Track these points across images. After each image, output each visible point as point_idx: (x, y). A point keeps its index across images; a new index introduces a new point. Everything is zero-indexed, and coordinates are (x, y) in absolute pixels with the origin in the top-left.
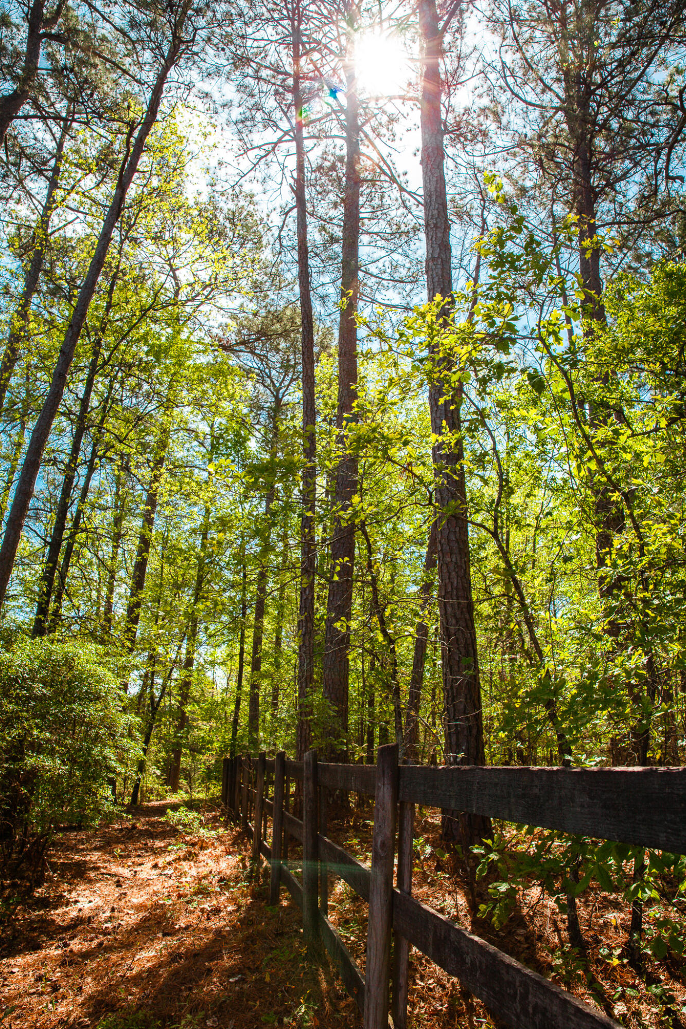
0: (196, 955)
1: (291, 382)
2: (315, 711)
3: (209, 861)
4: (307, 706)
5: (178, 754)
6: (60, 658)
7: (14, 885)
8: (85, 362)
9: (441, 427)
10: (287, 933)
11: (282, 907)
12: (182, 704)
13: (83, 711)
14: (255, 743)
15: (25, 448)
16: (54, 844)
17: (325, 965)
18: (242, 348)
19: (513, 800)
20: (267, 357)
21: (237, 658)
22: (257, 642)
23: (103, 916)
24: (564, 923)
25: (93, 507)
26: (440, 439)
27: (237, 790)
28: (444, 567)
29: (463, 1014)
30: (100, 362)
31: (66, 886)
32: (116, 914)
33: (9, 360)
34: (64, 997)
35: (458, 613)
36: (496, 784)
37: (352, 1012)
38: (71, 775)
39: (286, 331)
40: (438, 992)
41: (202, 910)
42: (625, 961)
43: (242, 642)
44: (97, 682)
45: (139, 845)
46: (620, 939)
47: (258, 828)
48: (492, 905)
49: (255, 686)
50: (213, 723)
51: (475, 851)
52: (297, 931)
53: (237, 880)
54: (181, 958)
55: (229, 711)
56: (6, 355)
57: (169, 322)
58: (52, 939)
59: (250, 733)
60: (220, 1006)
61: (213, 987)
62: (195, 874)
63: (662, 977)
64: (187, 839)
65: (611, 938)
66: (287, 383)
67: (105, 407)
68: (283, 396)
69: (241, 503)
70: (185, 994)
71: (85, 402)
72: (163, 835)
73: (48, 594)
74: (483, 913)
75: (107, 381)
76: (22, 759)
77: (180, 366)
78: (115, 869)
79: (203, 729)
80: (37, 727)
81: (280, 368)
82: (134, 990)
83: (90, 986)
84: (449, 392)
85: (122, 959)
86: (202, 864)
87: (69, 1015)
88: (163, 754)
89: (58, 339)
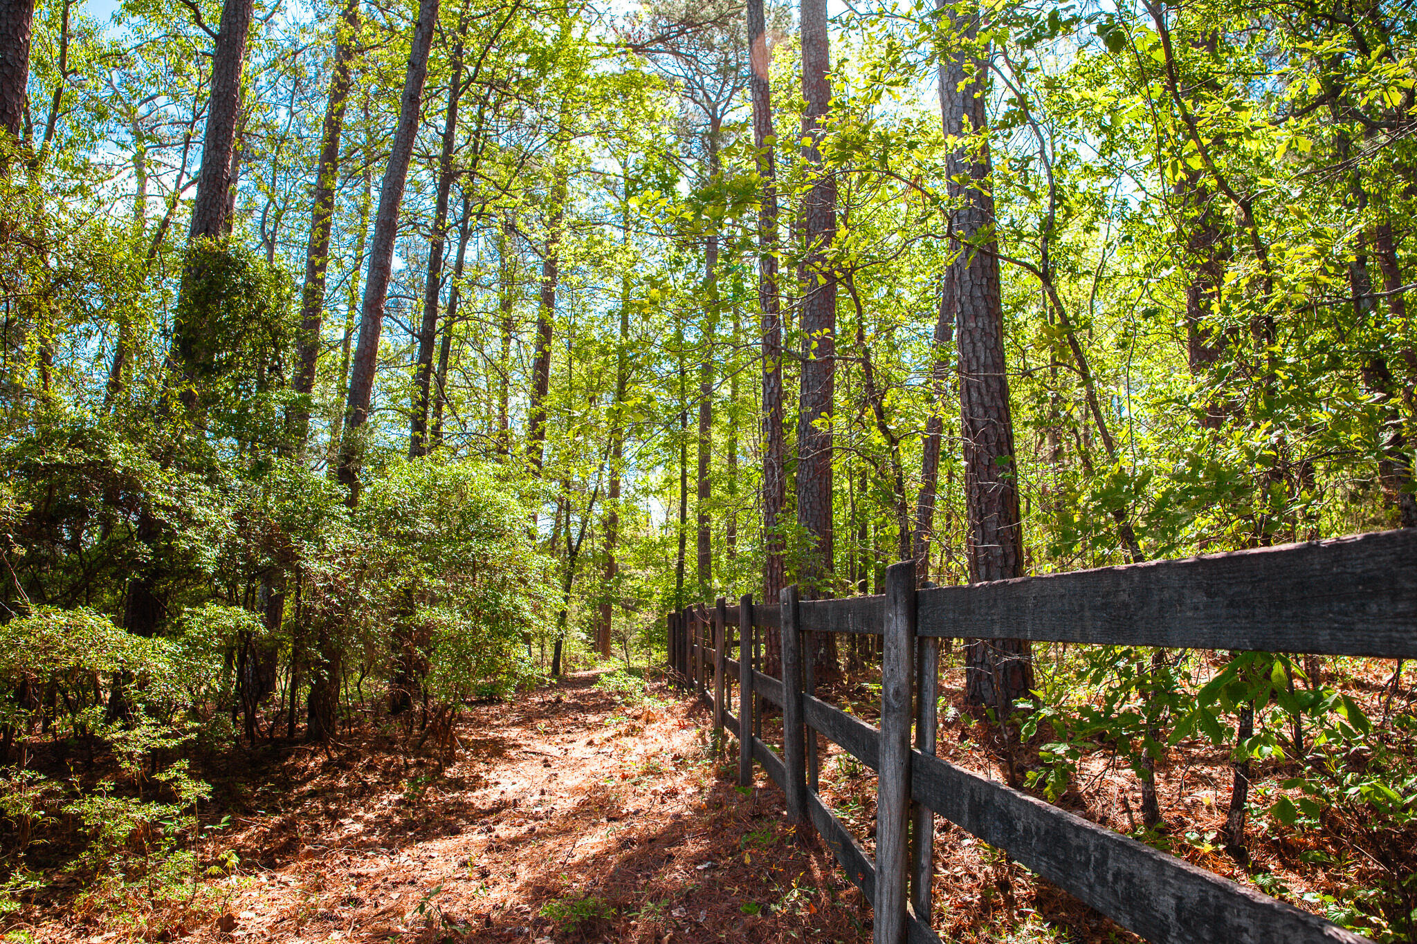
0: (651, 840)
1: (732, 93)
2: (789, 544)
3: (659, 737)
4: (778, 537)
5: (607, 612)
6: (448, 482)
7: (420, 764)
8: (443, 80)
9: (961, 125)
10: (766, 816)
11: (756, 789)
12: (608, 547)
13: (484, 549)
14: (709, 592)
15: (374, 208)
16: (461, 719)
17: (819, 851)
18: (660, 46)
19: (1088, 614)
20: (696, 58)
21: (679, 484)
22: (704, 461)
23: (531, 800)
24: (1137, 802)
25: (472, 283)
26: (959, 143)
27: (689, 651)
28: (966, 336)
29: (1000, 907)
30: (463, 79)
31: (482, 766)
32: (547, 797)
33: (341, 86)
34: (495, 883)
35: (987, 399)
36: (1063, 596)
37: (855, 904)
38: (476, 631)
39: (721, 16)
40: (967, 883)
41: (655, 793)
42: (1221, 847)
43: (684, 462)
44: (498, 511)
45: (566, 720)
46: (1214, 822)
47: (720, 695)
48: (1044, 772)
49: (703, 519)
50: (651, 571)
51: (1020, 706)
52: (778, 813)
53: (696, 757)
54: (633, 843)
55: (670, 555)
56: (335, 78)
57: (555, 13)
58: (472, 823)
59: (701, 581)
60: (688, 896)
61: (676, 876)
62: (642, 752)
63: (1272, 867)
64: (628, 712)
65: (1201, 820)
66: (727, 94)
67: (476, 144)
68: (722, 115)
69: (672, 271)
70: (642, 882)
71: (448, 138)
72: (597, 709)
73: (424, 404)
74: (1033, 782)
75: (475, 110)
76: (413, 613)
77: (575, 77)
78: (539, 745)
79: (638, 578)
80: (429, 572)
81: (716, 73)
82: (579, 876)
83: (524, 874)
84: (972, 71)
85: (560, 845)
86: (649, 740)
87: (504, 902)
88: (588, 613)
89: (403, 52)
